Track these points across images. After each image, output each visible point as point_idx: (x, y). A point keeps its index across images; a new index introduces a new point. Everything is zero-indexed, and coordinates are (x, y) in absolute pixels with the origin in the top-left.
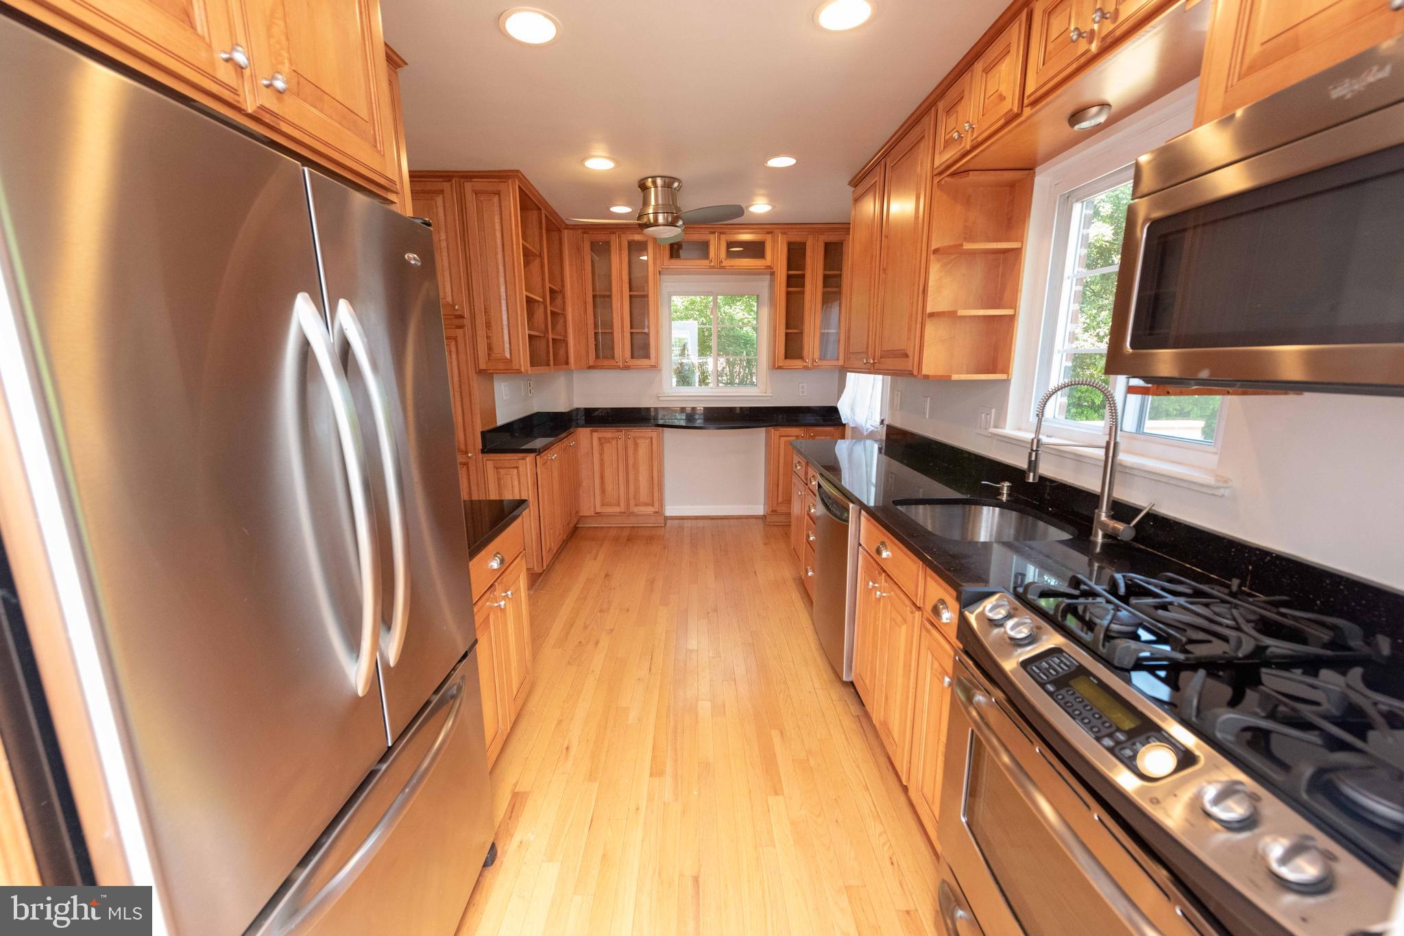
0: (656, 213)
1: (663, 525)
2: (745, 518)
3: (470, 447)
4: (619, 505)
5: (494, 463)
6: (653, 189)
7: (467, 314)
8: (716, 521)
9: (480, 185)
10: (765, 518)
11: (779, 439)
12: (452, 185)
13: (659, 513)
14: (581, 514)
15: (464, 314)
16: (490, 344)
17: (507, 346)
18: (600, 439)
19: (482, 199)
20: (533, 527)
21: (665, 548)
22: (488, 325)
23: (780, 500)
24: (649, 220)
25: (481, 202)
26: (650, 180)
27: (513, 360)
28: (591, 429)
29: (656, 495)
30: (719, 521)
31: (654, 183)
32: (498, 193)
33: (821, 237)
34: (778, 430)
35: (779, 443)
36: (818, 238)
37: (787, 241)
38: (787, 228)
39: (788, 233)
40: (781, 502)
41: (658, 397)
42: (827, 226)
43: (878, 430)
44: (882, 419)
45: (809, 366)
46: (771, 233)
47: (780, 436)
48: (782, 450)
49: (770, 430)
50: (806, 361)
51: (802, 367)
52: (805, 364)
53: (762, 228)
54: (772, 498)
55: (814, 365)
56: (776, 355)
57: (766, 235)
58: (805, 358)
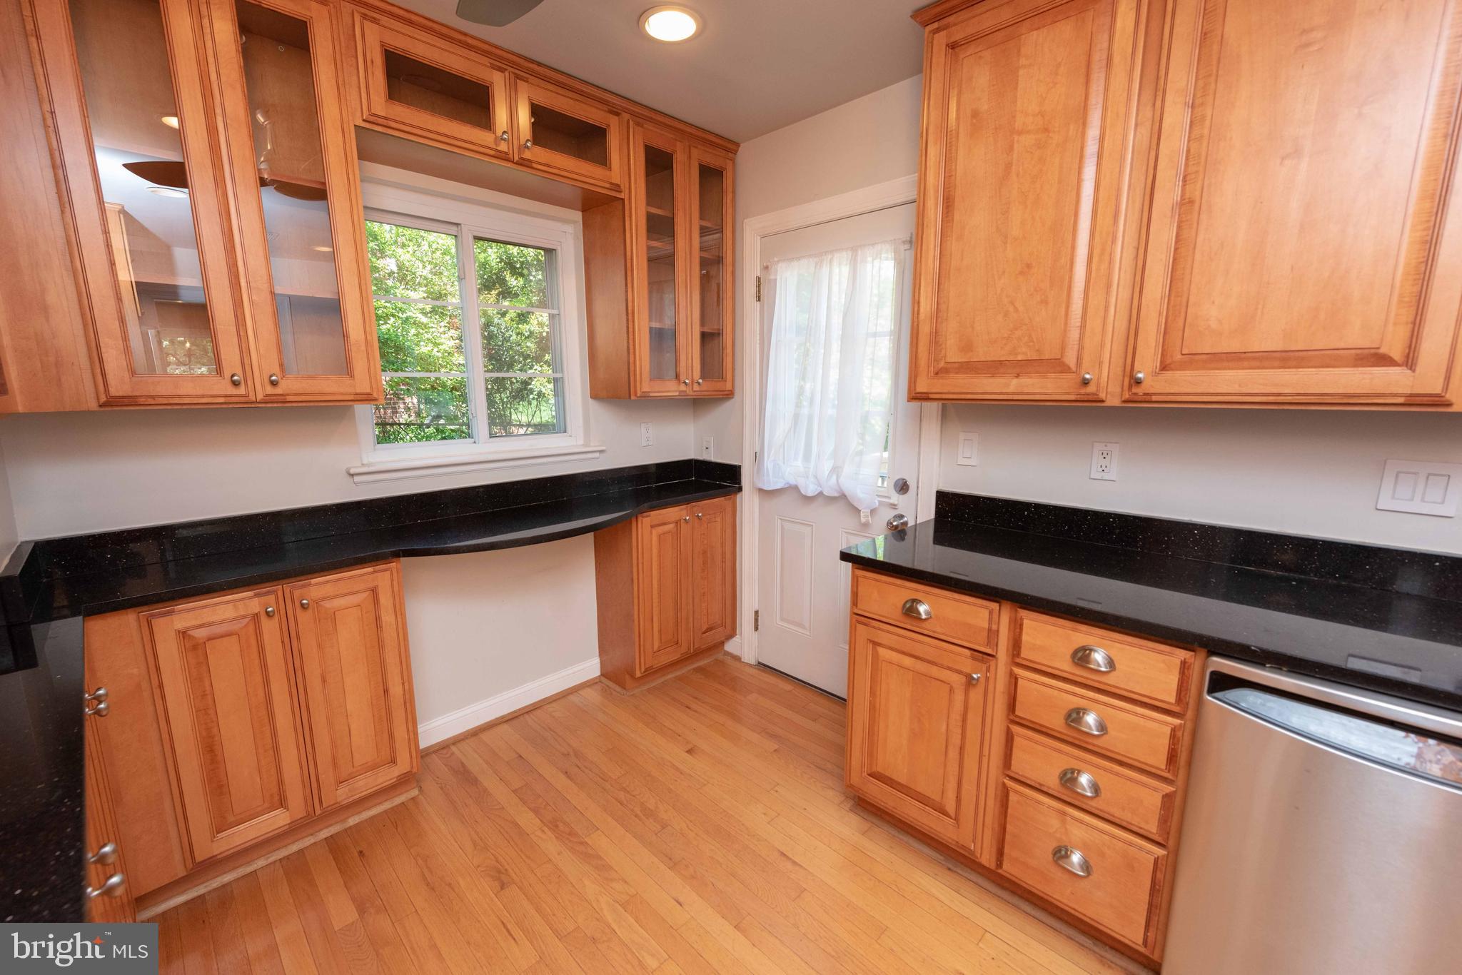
33: (695, 152)
34: (649, 516)
35: (651, 540)
36: (690, 152)
37: (644, 142)
38: (643, 114)
39: (645, 126)
40: (659, 647)
41: (352, 475)
42: (700, 134)
43: (891, 501)
44: (899, 480)
45: (688, 392)
46: (617, 114)
47: (652, 527)
48: (655, 551)
49: (637, 518)
50: (685, 382)
51: (677, 394)
52: (683, 388)
53: (600, 98)
54: (644, 646)
55: (694, 389)
56: (635, 371)
57: (608, 115)
58: (682, 378)
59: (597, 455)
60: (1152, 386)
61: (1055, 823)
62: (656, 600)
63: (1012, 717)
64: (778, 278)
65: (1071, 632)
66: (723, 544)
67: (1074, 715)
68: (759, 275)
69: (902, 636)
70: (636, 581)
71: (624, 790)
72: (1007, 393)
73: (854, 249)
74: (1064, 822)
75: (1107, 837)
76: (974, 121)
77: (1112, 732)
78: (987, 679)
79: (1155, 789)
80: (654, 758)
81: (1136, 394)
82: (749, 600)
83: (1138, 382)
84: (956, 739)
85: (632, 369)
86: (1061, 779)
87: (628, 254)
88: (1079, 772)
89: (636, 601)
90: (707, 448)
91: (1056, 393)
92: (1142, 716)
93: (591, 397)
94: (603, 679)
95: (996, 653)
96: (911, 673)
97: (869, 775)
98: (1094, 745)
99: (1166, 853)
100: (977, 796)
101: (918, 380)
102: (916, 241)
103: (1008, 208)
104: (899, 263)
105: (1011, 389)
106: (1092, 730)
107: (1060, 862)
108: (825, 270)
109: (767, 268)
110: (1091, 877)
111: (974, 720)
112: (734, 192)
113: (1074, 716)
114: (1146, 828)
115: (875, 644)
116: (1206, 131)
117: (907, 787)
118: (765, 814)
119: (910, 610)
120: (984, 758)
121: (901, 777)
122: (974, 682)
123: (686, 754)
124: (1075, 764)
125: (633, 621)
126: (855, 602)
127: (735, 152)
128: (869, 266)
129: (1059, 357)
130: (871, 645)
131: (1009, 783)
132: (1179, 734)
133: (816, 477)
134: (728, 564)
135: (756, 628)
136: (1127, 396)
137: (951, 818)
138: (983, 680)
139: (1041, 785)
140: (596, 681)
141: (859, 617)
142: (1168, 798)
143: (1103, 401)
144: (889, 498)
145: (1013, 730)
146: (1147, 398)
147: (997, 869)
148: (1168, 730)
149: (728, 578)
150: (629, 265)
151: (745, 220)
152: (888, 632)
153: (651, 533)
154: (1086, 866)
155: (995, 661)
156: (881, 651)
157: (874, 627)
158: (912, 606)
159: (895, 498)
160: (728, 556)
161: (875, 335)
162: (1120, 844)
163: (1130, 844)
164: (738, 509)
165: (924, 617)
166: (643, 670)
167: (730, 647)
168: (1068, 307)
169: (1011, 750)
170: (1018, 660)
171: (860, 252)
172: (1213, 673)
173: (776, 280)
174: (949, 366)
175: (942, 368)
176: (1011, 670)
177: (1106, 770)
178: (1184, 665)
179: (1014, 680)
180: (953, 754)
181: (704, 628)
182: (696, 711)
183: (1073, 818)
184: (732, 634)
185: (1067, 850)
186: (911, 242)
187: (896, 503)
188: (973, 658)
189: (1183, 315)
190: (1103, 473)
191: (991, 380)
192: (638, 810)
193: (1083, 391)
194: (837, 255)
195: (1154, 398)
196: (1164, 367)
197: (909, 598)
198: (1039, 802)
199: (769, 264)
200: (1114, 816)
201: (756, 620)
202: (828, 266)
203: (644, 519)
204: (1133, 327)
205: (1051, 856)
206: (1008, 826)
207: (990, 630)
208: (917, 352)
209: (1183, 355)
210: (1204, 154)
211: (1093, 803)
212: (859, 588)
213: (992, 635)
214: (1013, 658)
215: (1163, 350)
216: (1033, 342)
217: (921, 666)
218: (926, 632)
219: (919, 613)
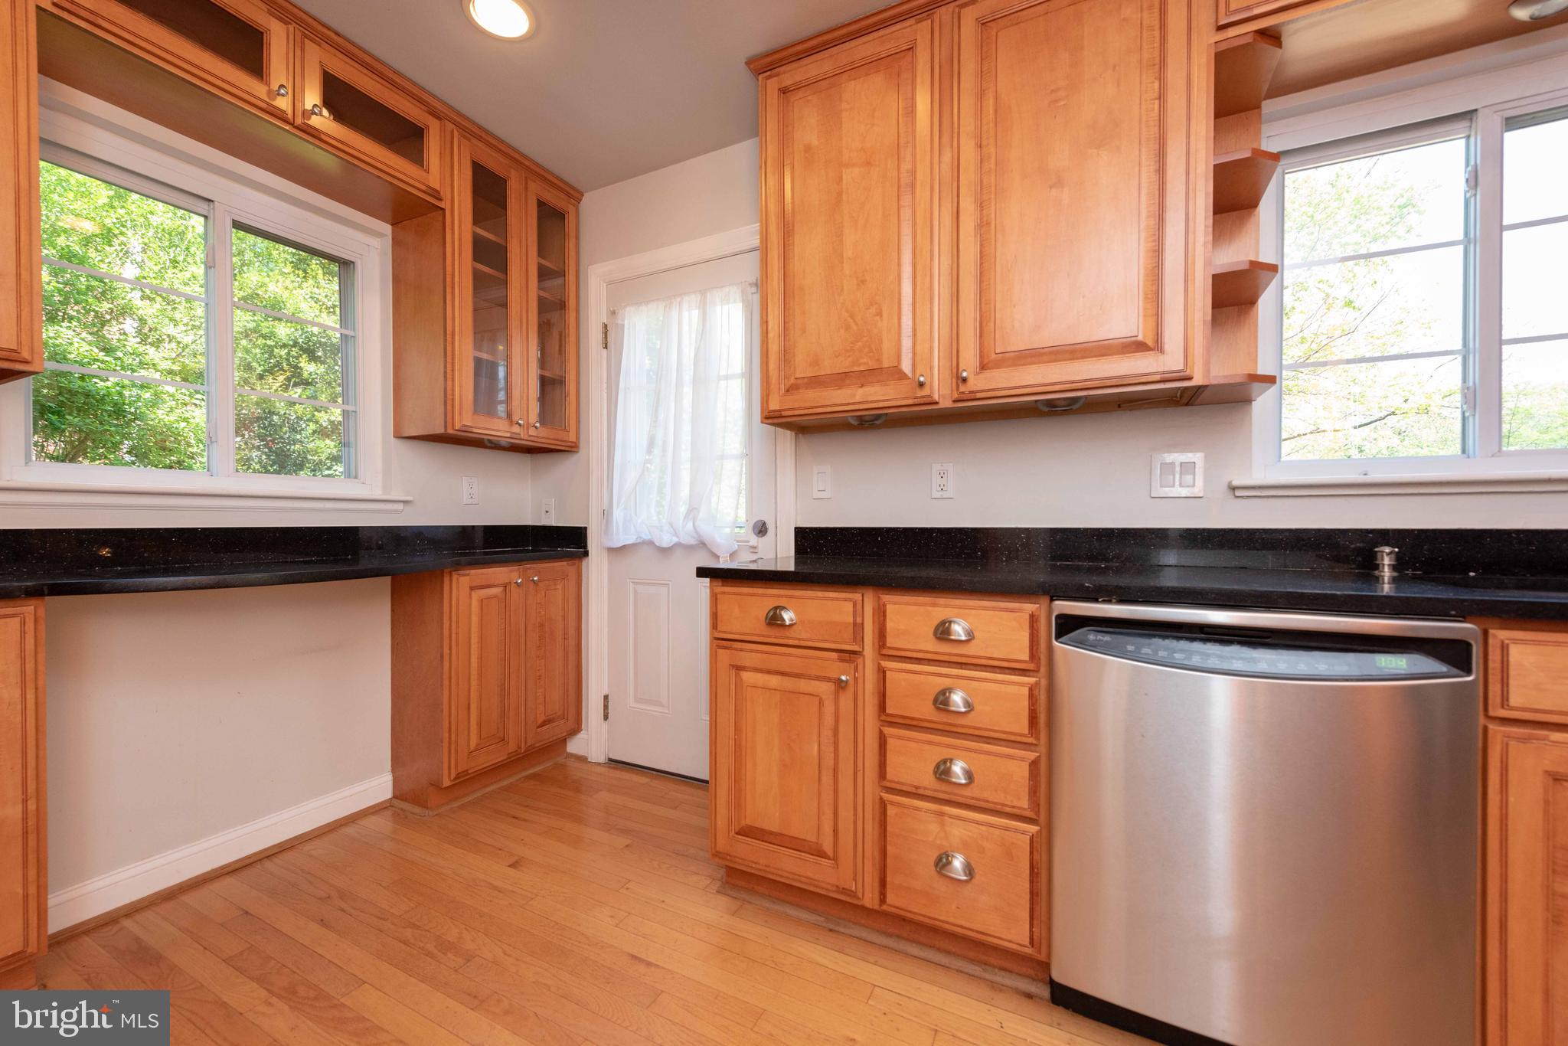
33: (532, 186)
34: (468, 575)
35: (470, 605)
36: (526, 184)
37: (471, 157)
38: (471, 131)
39: (473, 141)
40: (478, 745)
42: (538, 170)
43: (751, 544)
44: (757, 521)
45: (522, 434)
46: (439, 118)
47: (471, 588)
48: (475, 620)
49: (451, 576)
50: (517, 423)
52: (516, 429)
53: (416, 96)
54: (456, 742)
55: (530, 433)
56: (453, 400)
57: (427, 115)
58: (515, 418)
59: (400, 506)
60: (975, 385)
61: (934, 828)
62: (474, 682)
63: (883, 718)
64: (626, 322)
65: (930, 608)
66: (564, 618)
67: (941, 698)
68: (605, 321)
69: (766, 653)
70: (446, 657)
71: (414, 926)
72: (853, 404)
73: (703, 292)
74: (942, 824)
75: (984, 828)
76: (807, 155)
77: (978, 707)
78: (856, 679)
79: (1022, 759)
80: (461, 880)
81: (963, 393)
82: (596, 683)
83: (964, 380)
84: (829, 761)
85: (449, 397)
86: (935, 773)
87: (449, 269)
88: (951, 760)
89: (446, 682)
90: (547, 512)
91: (896, 399)
92: (1003, 682)
93: (394, 437)
94: (396, 802)
95: (863, 649)
96: (778, 692)
97: (737, 833)
98: (963, 726)
99: (1039, 828)
100: (855, 823)
101: (770, 398)
102: (762, 284)
103: (842, 231)
104: (747, 304)
105: (858, 399)
106: (960, 708)
107: (943, 872)
108: (675, 313)
109: (614, 313)
110: (973, 880)
111: (846, 730)
112: (577, 238)
113: (941, 701)
114: (1018, 805)
115: (739, 668)
116: (993, 166)
117: (782, 834)
118: (612, 917)
119: (774, 620)
120: (858, 773)
121: (772, 825)
122: (843, 685)
123: (509, 869)
124: (947, 753)
125: (442, 711)
126: (714, 625)
127: (579, 201)
128: (718, 308)
129: (896, 364)
130: (734, 671)
131: (886, 796)
132: (1036, 692)
133: (671, 525)
134: (572, 642)
135: (606, 717)
136: (957, 396)
137: (829, 859)
138: (852, 682)
139: (917, 787)
140: (385, 806)
141: (721, 641)
142: (1034, 764)
143: (937, 403)
144: (748, 542)
145: (886, 732)
146: (972, 396)
147: (881, 905)
148: (1026, 691)
149: (572, 658)
150: (448, 279)
151: (590, 267)
152: (752, 651)
153: (470, 598)
154: (969, 869)
155: (862, 658)
156: (747, 676)
157: (736, 649)
158: (775, 613)
159: (754, 540)
160: (572, 631)
161: (727, 377)
162: (997, 832)
163: (1007, 829)
164: (584, 578)
165: (788, 623)
166: (453, 776)
167: (574, 746)
168: (899, 318)
169: (885, 756)
170: (885, 651)
171: (708, 295)
172: (1058, 617)
173: (623, 325)
174: (799, 381)
175: (792, 384)
176: (879, 664)
177: (976, 751)
178: (1033, 620)
179: (882, 672)
180: (827, 778)
181: (540, 720)
182: (525, 820)
183: (951, 816)
184: (576, 729)
185: (948, 856)
186: (756, 285)
187: (755, 545)
188: (841, 660)
189: (993, 319)
190: (941, 492)
191: (839, 392)
192: (430, 947)
193: (920, 393)
194: (686, 298)
195: (979, 395)
196: (983, 367)
197: (772, 607)
198: (917, 809)
199: (616, 309)
200: (988, 801)
201: (606, 707)
202: (678, 307)
203: (462, 579)
204: (955, 332)
205: (933, 868)
206: (889, 848)
207: (855, 624)
208: (767, 371)
209: (996, 354)
210: (993, 184)
211: (967, 792)
212: (719, 607)
213: (858, 628)
214: (879, 651)
215: (981, 352)
216: (873, 352)
217: (788, 683)
218: (791, 642)
219: (783, 620)
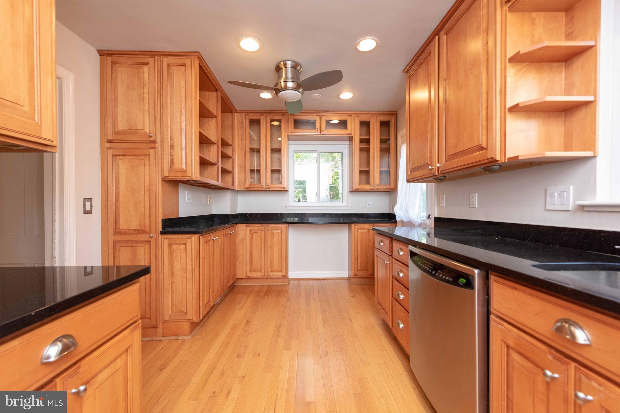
0: (285, 82)
1: (288, 284)
2: (337, 279)
3: (153, 230)
4: (261, 271)
5: (169, 241)
6: (284, 69)
7: (158, 140)
8: (319, 281)
9: (172, 60)
10: (350, 279)
11: (358, 231)
12: (154, 60)
13: (285, 277)
14: (237, 277)
15: (156, 140)
16: (172, 160)
17: (184, 161)
18: (250, 230)
19: (173, 69)
20: (194, 288)
21: (288, 300)
22: (172, 147)
23: (359, 268)
24: (281, 86)
25: (173, 70)
26: (282, 63)
27: (187, 170)
28: (246, 225)
29: (284, 265)
30: (322, 281)
31: (285, 65)
32: (184, 65)
36: (376, 119)
37: (359, 120)
38: (359, 113)
39: (360, 116)
41: (286, 207)
42: (381, 113)
44: (429, 214)
46: (351, 116)
47: (358, 229)
48: (359, 237)
49: (352, 225)
50: (372, 186)
51: (370, 189)
54: (354, 267)
56: (354, 182)
57: (348, 117)
59: (350, 208)
61: (398, 311)
78: (390, 263)
81: (441, 171)
87: (353, 150)
90: (391, 209)
93: (349, 191)
94: (348, 279)
97: (377, 302)
127: (396, 114)
129: (428, 162)
131: (393, 299)
143: (436, 175)
145: (393, 280)
166: (353, 275)
169: (393, 287)
188: (388, 257)
190: (473, 205)
193: (432, 172)
195: (445, 172)
196: (446, 161)
198: (396, 304)
203: (355, 226)
206: (393, 314)
209: (448, 156)
213: (390, 248)
218: (383, 250)
